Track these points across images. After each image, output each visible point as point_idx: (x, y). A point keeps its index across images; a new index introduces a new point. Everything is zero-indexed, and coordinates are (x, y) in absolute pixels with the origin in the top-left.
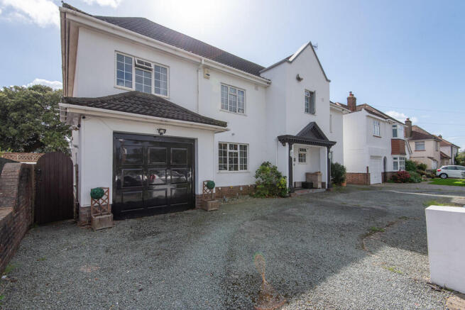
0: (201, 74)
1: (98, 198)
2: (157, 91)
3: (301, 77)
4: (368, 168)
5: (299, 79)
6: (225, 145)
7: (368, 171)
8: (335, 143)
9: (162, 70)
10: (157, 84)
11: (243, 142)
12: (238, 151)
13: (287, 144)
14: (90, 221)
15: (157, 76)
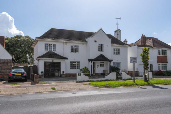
0: (65, 44)
1: (42, 73)
2: (54, 50)
3: (96, 40)
4: (137, 69)
5: (95, 41)
6: (72, 62)
7: (137, 70)
8: (113, 60)
9: (54, 46)
10: (54, 49)
11: (78, 61)
12: (76, 64)
13: (90, 61)
14: (41, 77)
15: (53, 47)
